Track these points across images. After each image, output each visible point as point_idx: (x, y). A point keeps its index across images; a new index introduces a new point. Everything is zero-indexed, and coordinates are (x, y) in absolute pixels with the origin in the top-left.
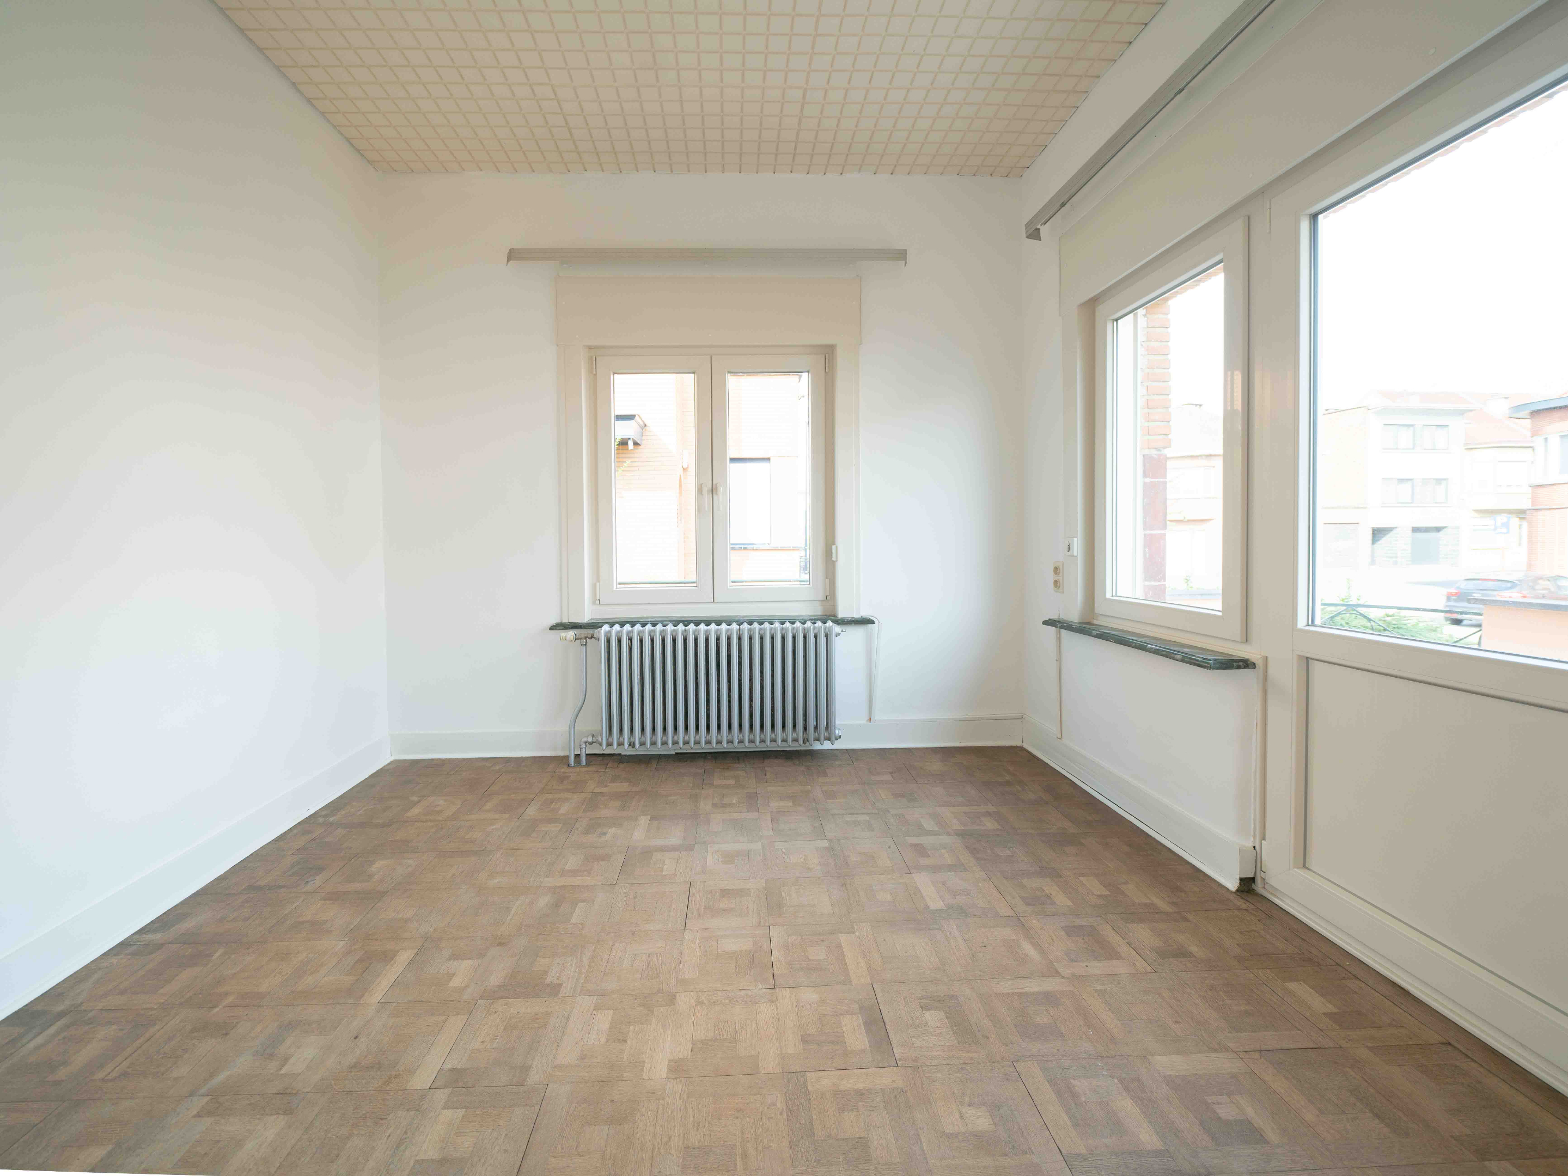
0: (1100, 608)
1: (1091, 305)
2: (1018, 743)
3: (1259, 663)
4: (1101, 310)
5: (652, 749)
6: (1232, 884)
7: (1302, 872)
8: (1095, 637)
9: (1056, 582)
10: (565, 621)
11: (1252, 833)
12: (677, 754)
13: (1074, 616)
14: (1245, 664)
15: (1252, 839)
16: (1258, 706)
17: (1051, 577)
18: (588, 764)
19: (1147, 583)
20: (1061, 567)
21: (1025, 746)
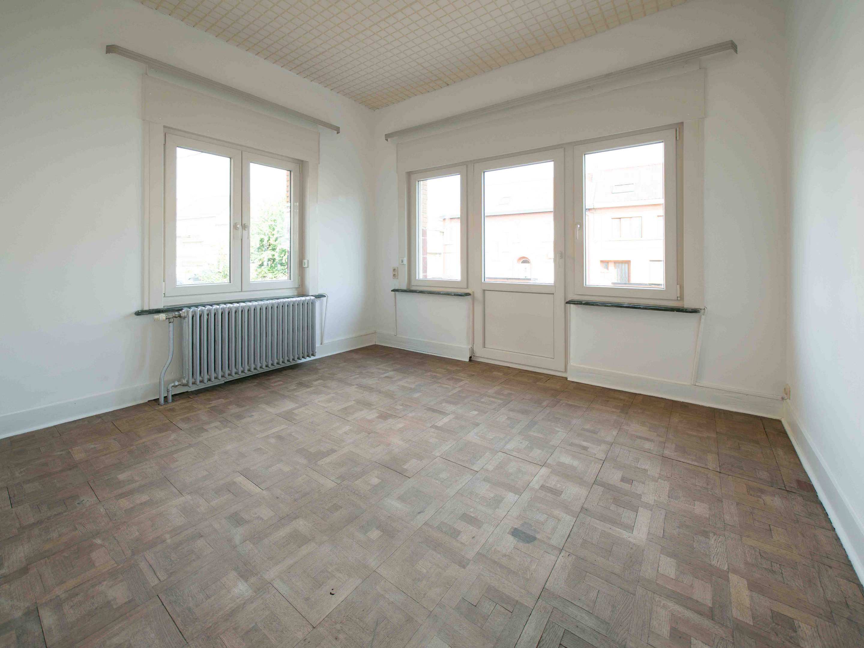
0: (413, 283)
1: (409, 174)
2: (374, 344)
3: (472, 293)
4: (413, 177)
5: (216, 381)
6: (467, 360)
7: (485, 349)
8: (418, 293)
9: (394, 275)
10: (146, 308)
11: (471, 343)
12: (225, 382)
13: (404, 287)
14: (468, 294)
15: (471, 345)
16: (471, 306)
17: (392, 273)
18: (173, 400)
19: (423, 274)
20: (397, 269)
21: (377, 344)
